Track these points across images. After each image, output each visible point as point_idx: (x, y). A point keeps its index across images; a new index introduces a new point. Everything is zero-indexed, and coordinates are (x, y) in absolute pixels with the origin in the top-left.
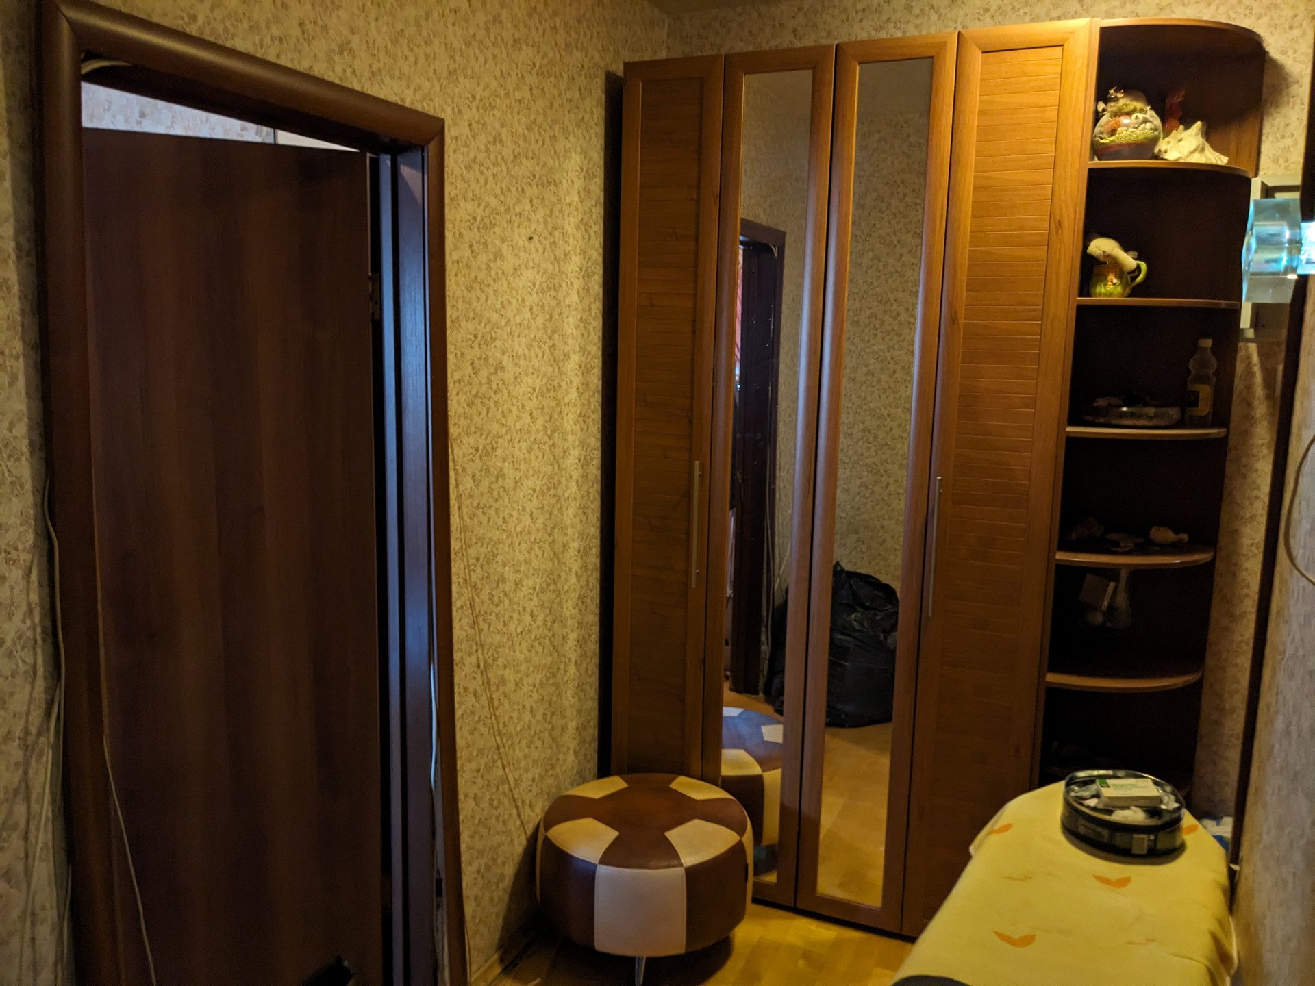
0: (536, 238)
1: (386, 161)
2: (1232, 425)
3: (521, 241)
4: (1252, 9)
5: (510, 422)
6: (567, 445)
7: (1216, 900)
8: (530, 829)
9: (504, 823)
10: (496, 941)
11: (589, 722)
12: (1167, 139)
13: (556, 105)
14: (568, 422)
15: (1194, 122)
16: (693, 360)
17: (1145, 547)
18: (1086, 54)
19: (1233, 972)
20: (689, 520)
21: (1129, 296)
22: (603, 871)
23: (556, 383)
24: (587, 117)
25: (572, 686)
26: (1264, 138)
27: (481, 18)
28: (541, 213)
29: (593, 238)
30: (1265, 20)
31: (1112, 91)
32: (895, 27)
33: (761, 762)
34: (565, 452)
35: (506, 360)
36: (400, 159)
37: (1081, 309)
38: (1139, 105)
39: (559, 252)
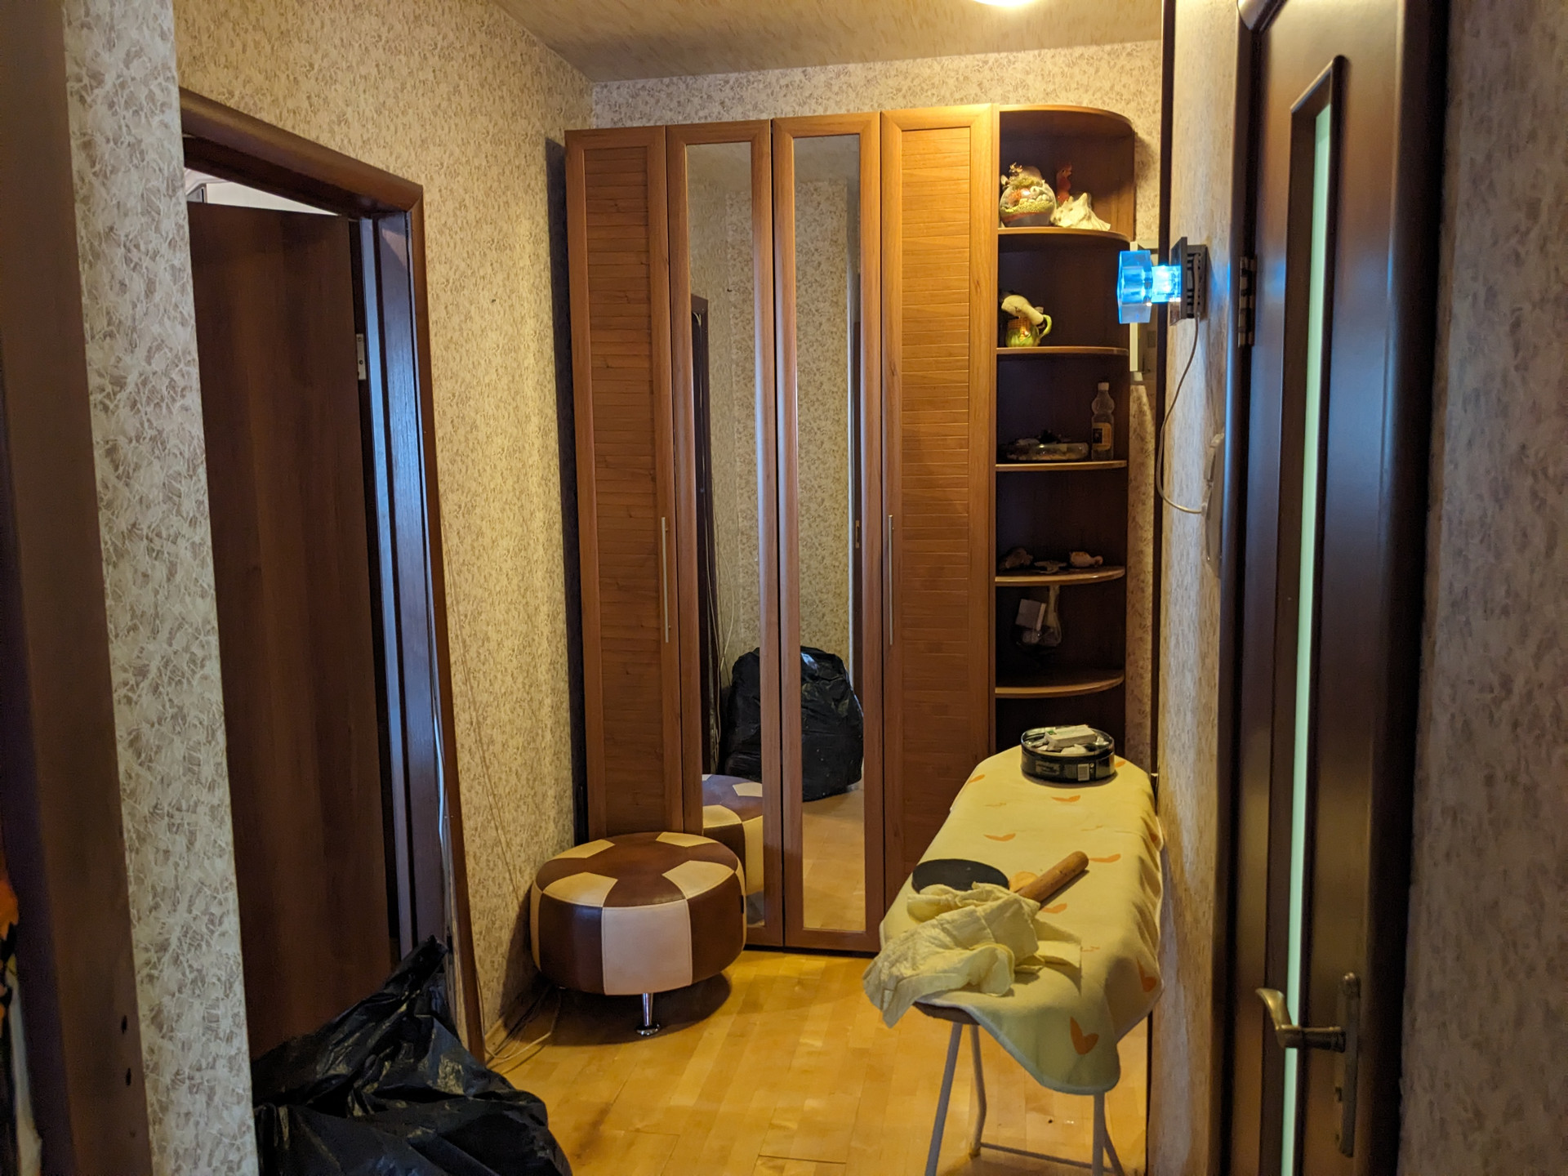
0: (498, 301)
1: (367, 225)
2: (1131, 458)
3: (486, 304)
4: (1122, 95)
5: (485, 480)
6: (533, 507)
7: (1145, 803)
8: (522, 893)
9: (500, 886)
10: (498, 1007)
11: (565, 792)
12: (1060, 209)
13: (507, 172)
14: (533, 484)
15: (1081, 194)
16: (653, 420)
17: (1069, 568)
18: (989, 135)
19: (1161, 848)
20: (658, 576)
21: (1039, 345)
22: (609, 914)
23: (520, 444)
24: (533, 183)
25: (549, 753)
26: (1138, 207)
27: (444, 88)
28: (500, 277)
29: (543, 302)
30: (1133, 104)
31: (1012, 167)
32: (817, 103)
33: (739, 813)
34: (532, 514)
35: (480, 421)
36: (380, 223)
37: (1000, 358)
38: (1036, 179)
39: (517, 315)
